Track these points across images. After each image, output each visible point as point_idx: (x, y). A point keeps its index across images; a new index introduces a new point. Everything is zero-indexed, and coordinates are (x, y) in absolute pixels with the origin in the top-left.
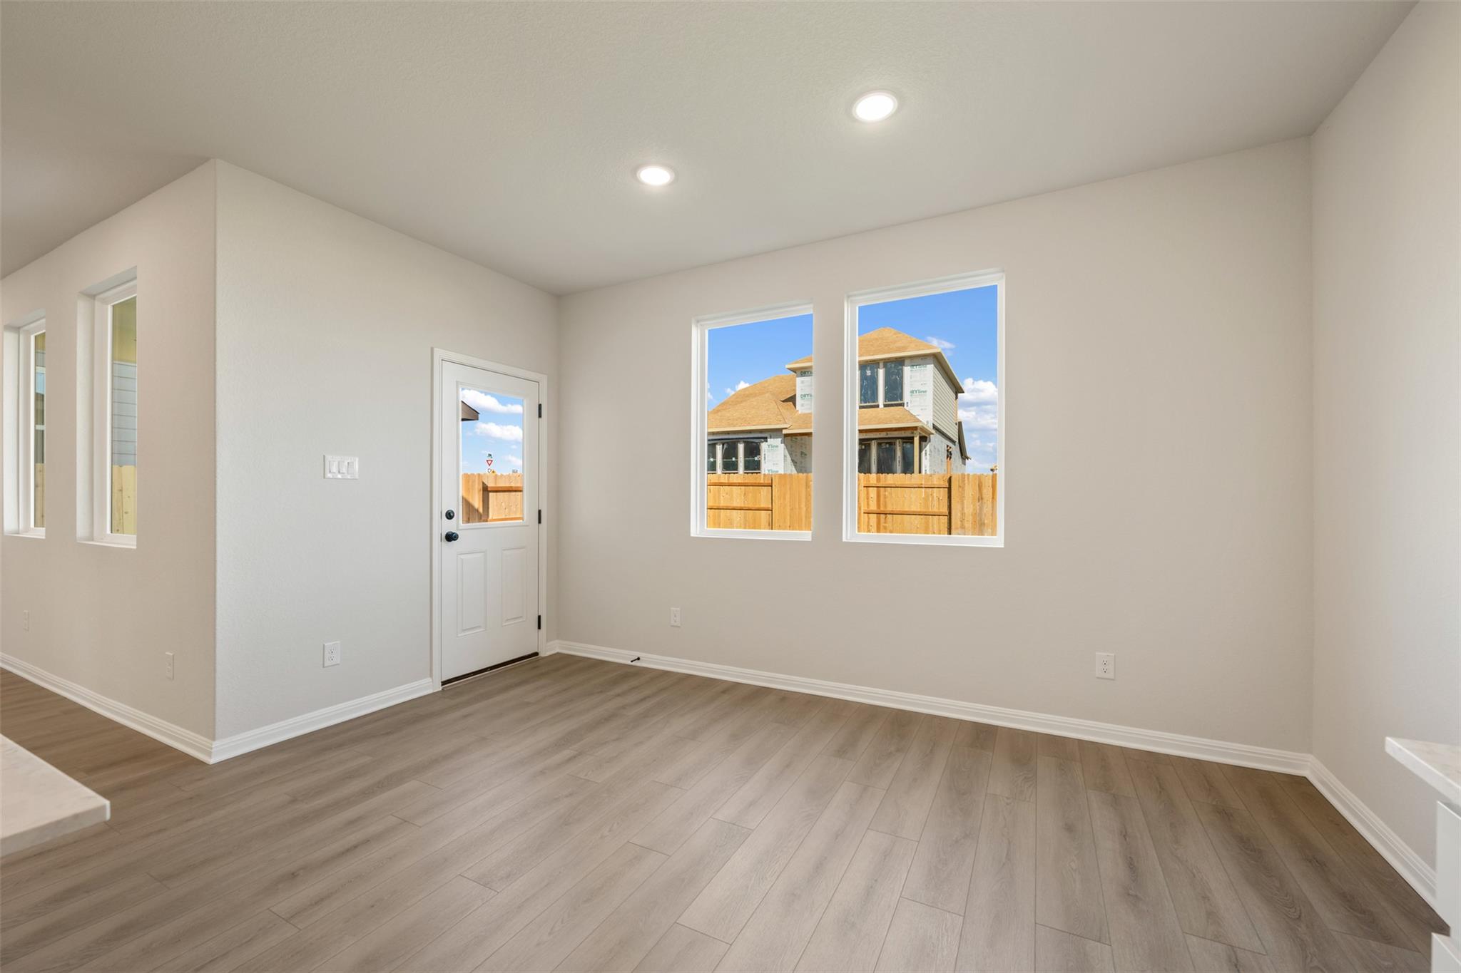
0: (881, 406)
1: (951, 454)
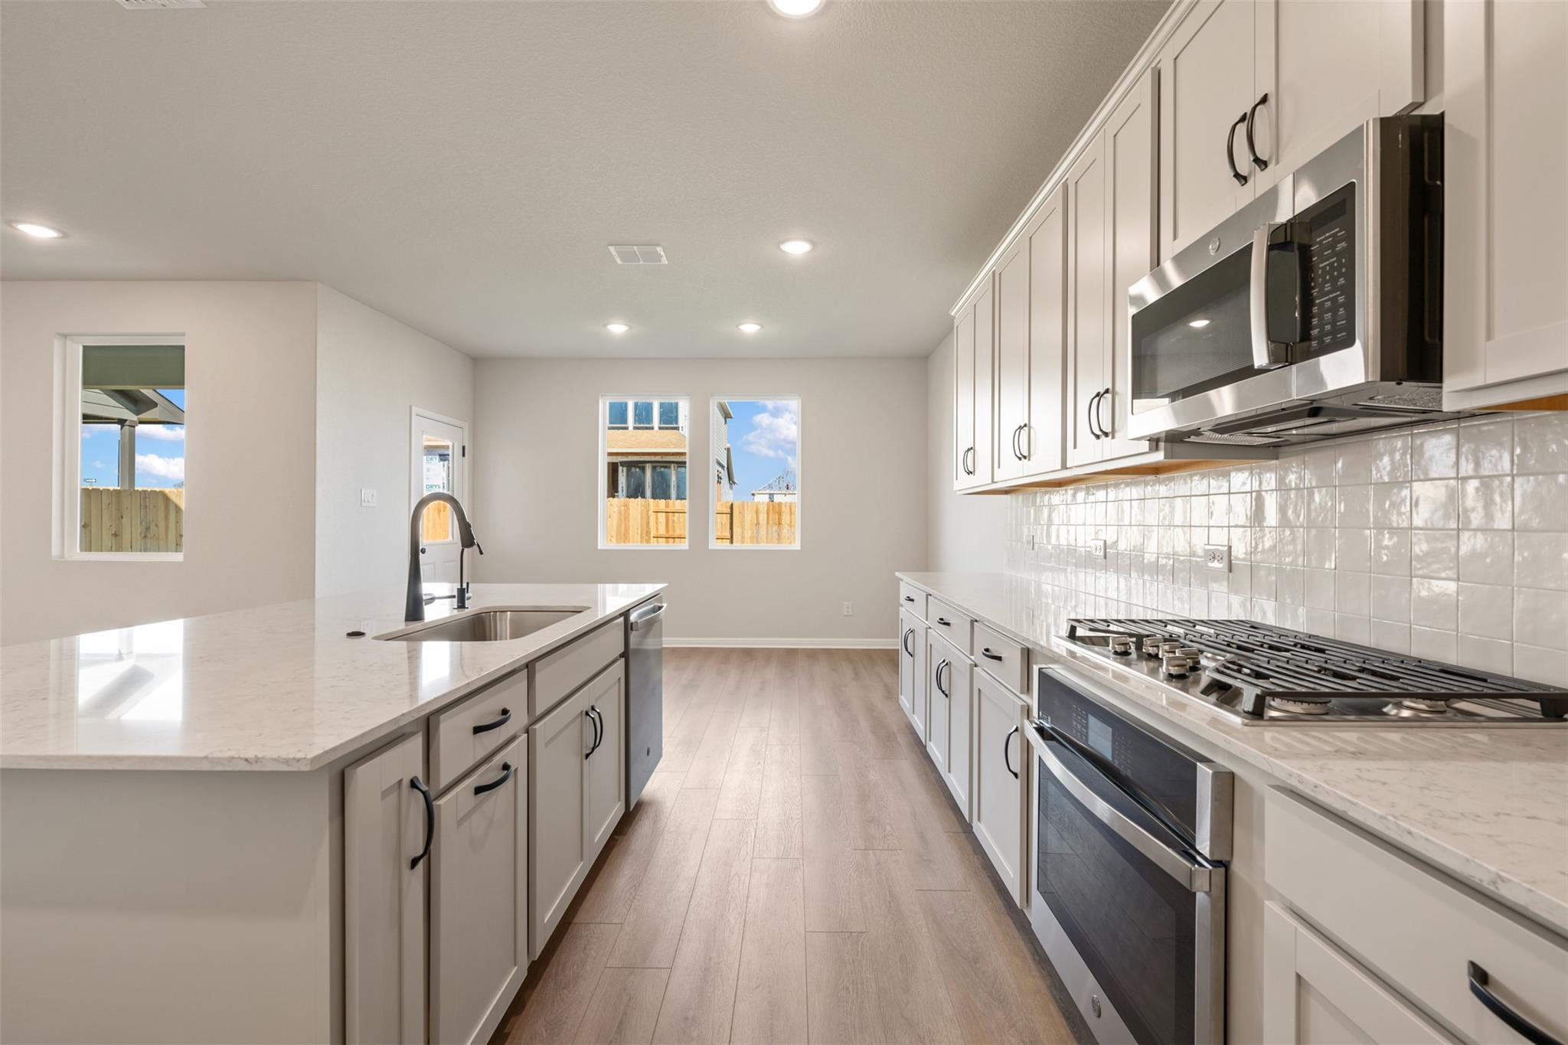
0: (656, 428)
1: (721, 479)
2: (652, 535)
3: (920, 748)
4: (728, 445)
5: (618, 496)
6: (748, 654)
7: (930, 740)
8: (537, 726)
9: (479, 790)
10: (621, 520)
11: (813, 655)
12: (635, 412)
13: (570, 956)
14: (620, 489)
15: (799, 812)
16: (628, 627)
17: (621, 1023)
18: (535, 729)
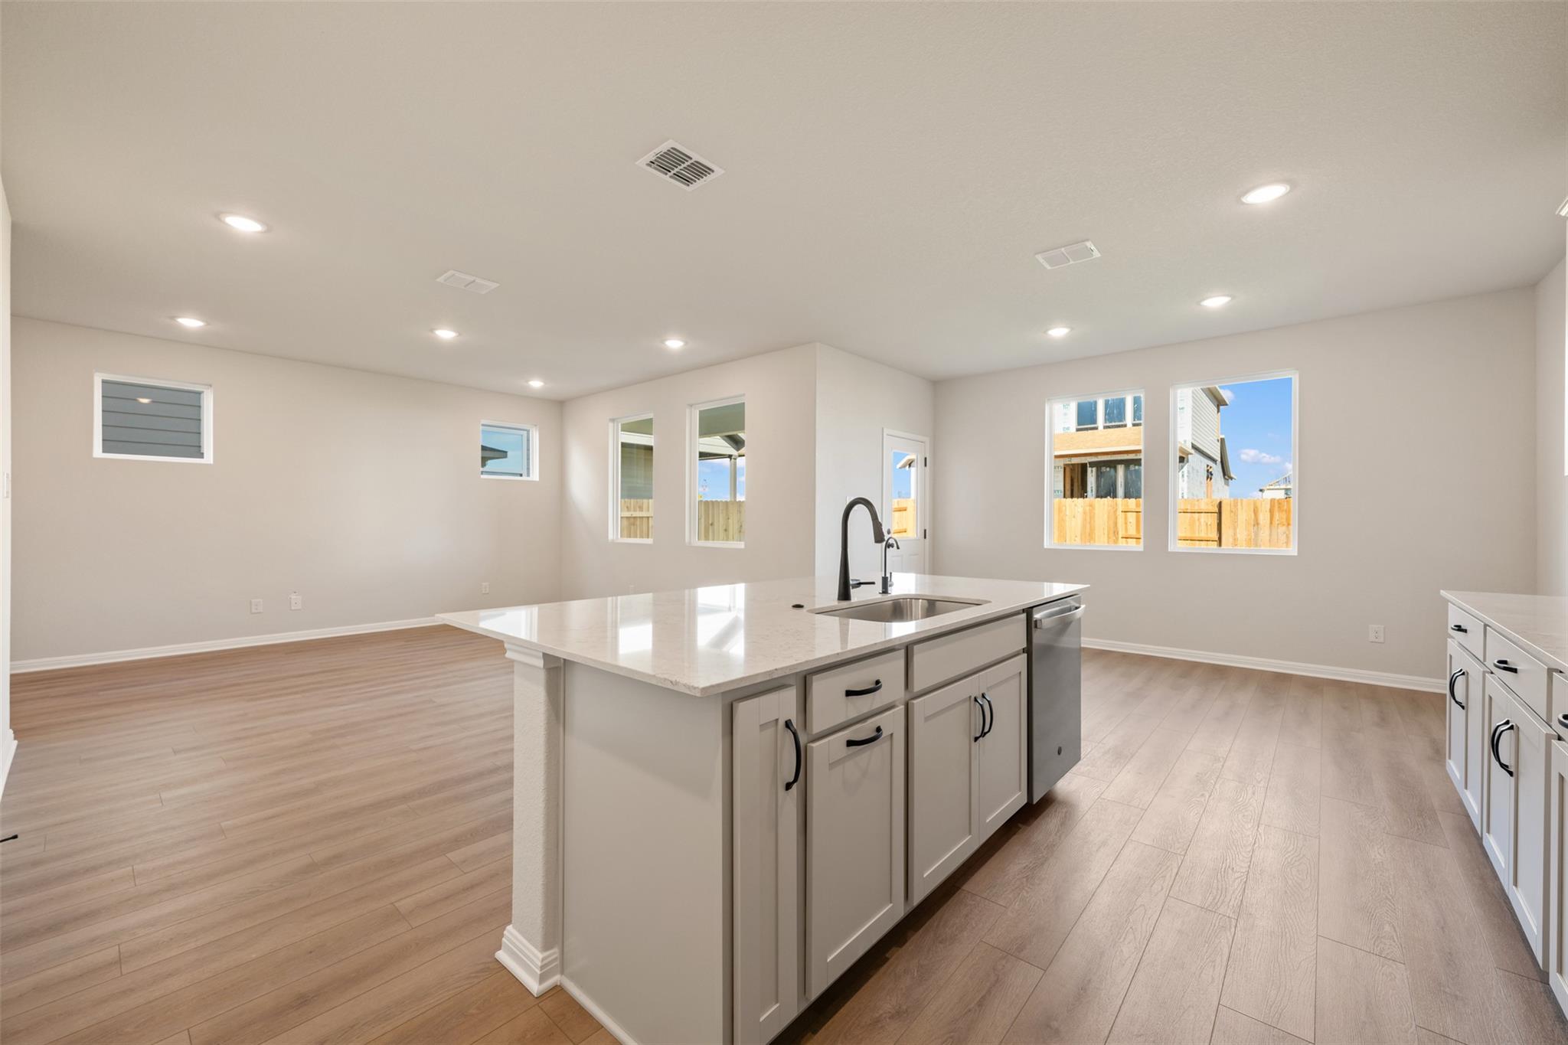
0: (1129, 425)
1: (1212, 475)
2: (1120, 536)
3: (1472, 839)
4: (1223, 436)
5: (1086, 497)
6: (1219, 672)
7: (1488, 832)
8: (915, 702)
9: (850, 743)
10: (1086, 520)
11: (1314, 686)
12: (1106, 411)
13: (951, 917)
14: (1089, 489)
15: (1246, 865)
16: (1031, 625)
17: (983, 997)
18: (913, 704)
